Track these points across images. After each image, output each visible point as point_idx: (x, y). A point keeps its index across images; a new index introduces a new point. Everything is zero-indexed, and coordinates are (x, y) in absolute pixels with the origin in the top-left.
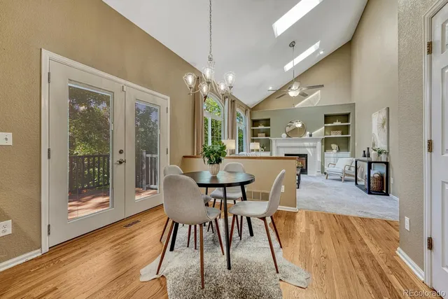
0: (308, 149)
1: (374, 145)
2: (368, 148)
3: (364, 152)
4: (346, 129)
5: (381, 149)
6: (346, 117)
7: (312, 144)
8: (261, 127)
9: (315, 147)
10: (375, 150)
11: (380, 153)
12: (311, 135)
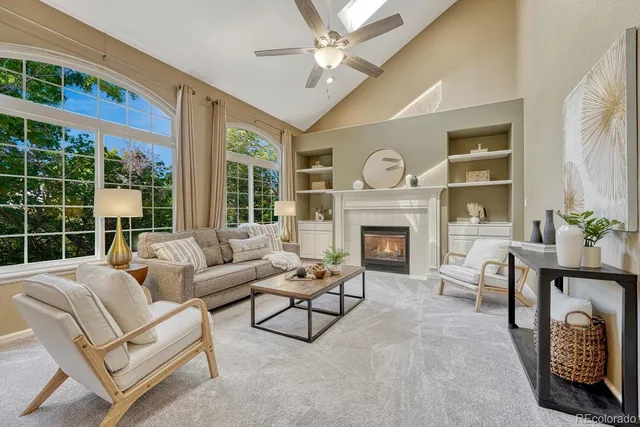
0: (407, 215)
1: (570, 201)
2: (550, 213)
3: (537, 224)
4: (501, 167)
5: (598, 216)
6: (501, 136)
7: (416, 203)
8: (317, 168)
9: (426, 211)
10: (572, 221)
11: (594, 232)
12: (414, 183)
